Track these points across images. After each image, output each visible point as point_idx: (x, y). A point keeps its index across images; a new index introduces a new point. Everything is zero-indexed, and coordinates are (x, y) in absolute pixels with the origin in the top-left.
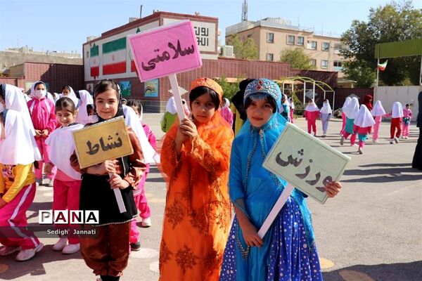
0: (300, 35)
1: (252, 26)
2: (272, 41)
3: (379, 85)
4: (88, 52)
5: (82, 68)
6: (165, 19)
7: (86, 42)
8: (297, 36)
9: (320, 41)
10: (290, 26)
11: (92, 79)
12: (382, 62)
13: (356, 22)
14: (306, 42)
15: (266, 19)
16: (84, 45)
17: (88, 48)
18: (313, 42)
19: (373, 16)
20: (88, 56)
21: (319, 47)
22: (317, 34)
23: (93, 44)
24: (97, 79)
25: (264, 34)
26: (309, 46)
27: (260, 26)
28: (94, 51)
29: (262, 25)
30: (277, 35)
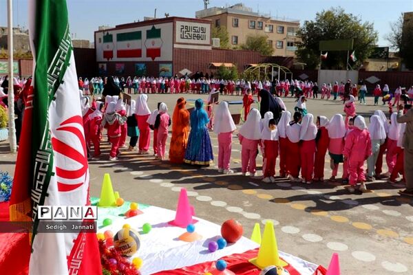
0: (259, 20)
1: (220, 12)
2: (237, 25)
3: (322, 69)
4: (100, 39)
5: (94, 51)
6: (177, 22)
7: (98, 30)
8: (257, 21)
9: (275, 25)
10: (251, 13)
11: (106, 60)
12: (324, 53)
13: (307, 22)
14: (264, 25)
15: (232, 7)
16: (95, 32)
17: (101, 35)
18: (270, 25)
19: (319, 19)
20: (100, 42)
21: (275, 30)
22: (273, 19)
23: (106, 33)
24: (110, 60)
25: (230, 20)
26: (267, 29)
27: (227, 13)
28: (108, 38)
29: (229, 12)
30: (241, 21)
